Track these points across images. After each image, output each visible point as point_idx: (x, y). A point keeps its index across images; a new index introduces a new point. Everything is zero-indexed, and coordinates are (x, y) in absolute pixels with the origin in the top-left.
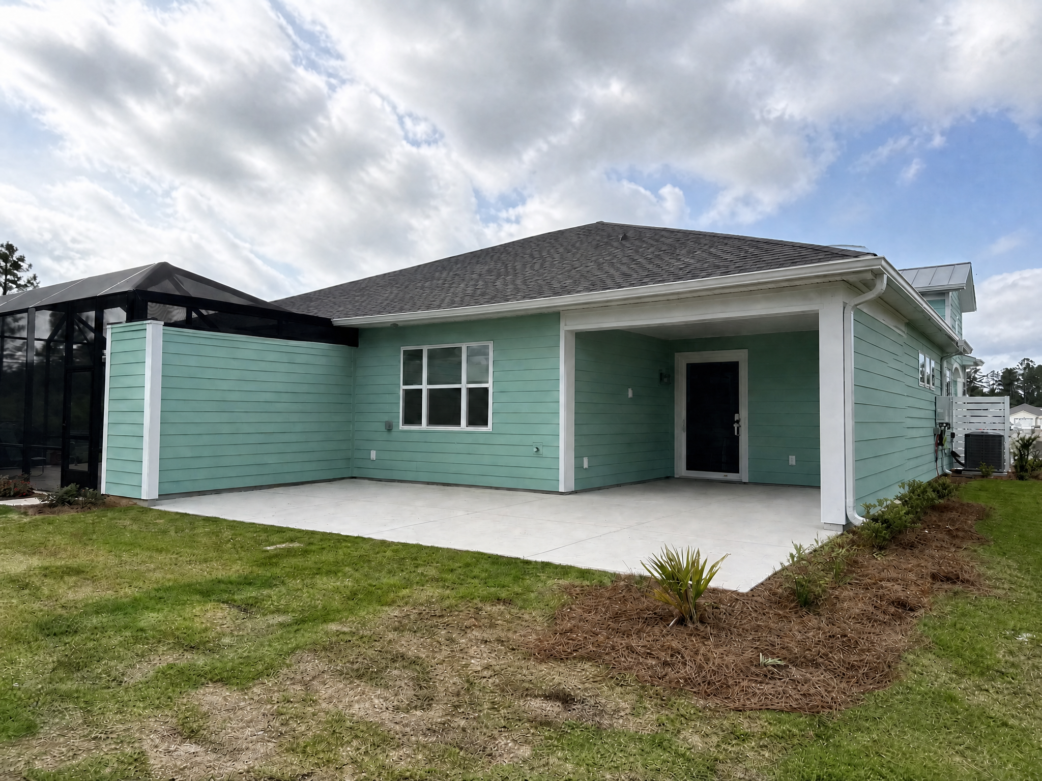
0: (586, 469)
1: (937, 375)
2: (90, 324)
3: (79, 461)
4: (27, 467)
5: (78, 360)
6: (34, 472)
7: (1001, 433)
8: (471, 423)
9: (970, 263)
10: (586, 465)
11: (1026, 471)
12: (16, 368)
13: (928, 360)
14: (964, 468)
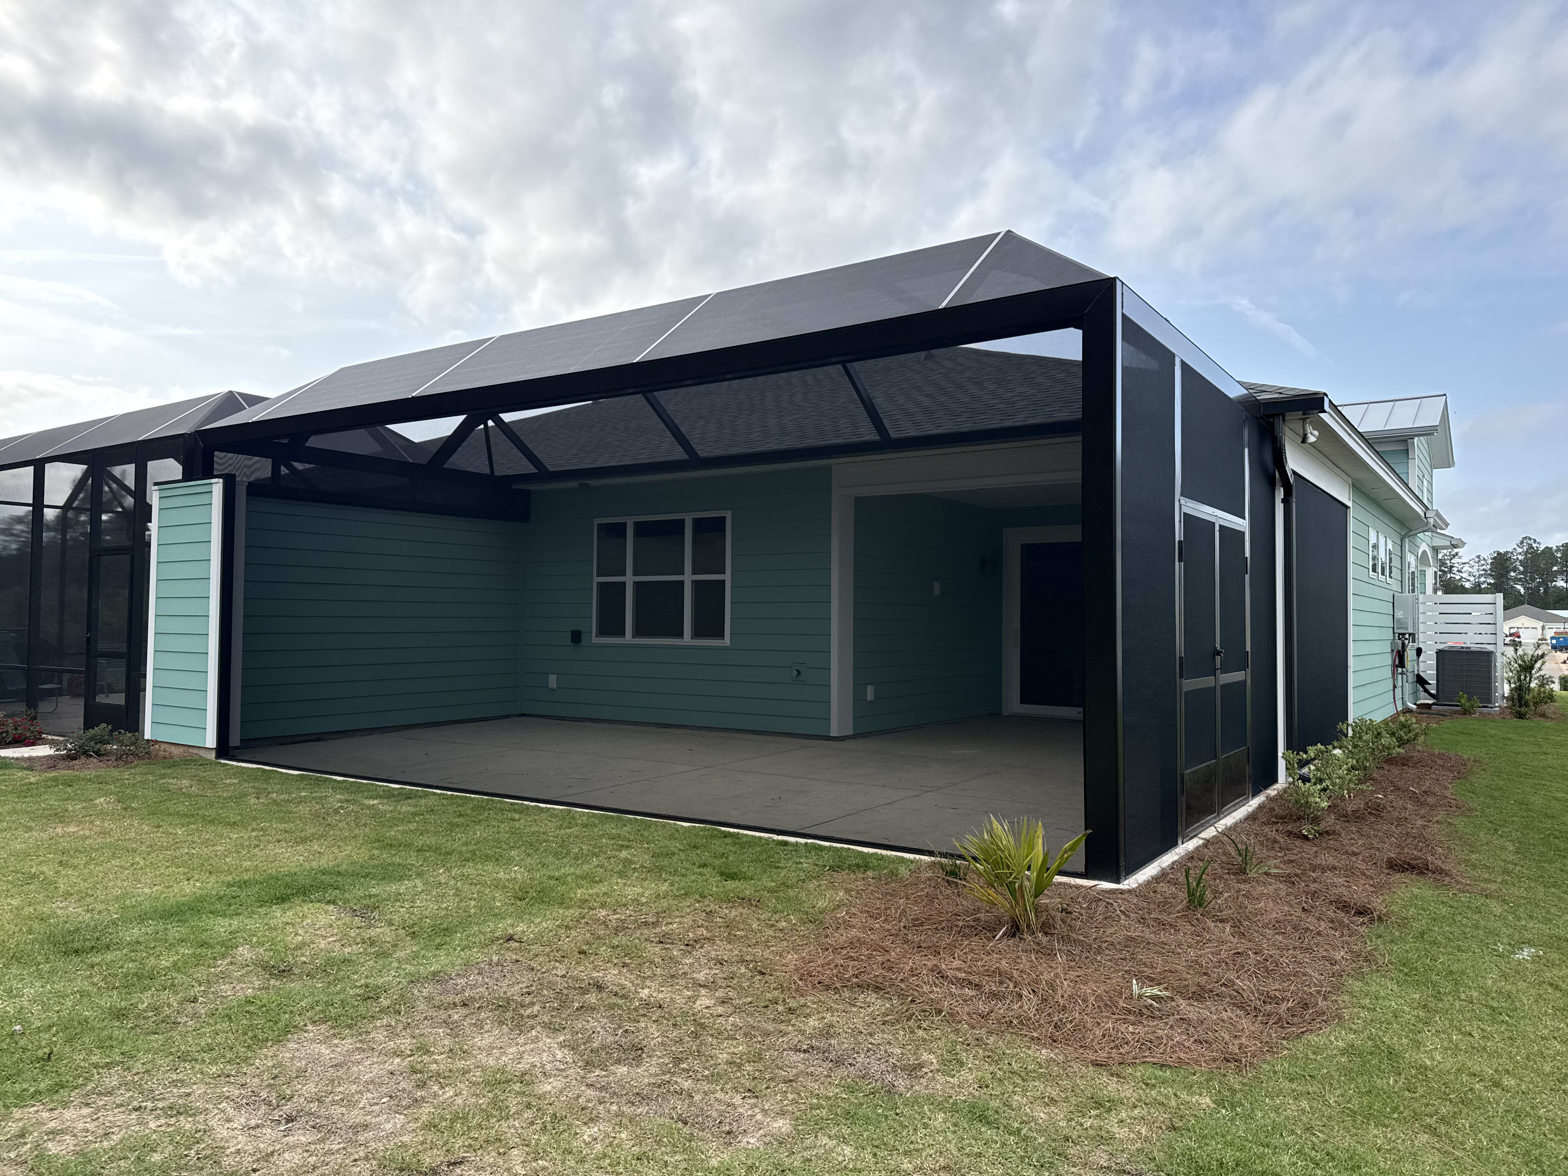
0: (870, 702)
1: (1396, 562)
2: (127, 483)
3: (111, 690)
4: (32, 699)
5: (108, 538)
6: (44, 707)
7: (1490, 648)
8: (697, 633)
9: (1445, 395)
10: (870, 697)
11: (1527, 705)
12: (16, 550)
13: (1382, 540)
14: (1435, 701)
